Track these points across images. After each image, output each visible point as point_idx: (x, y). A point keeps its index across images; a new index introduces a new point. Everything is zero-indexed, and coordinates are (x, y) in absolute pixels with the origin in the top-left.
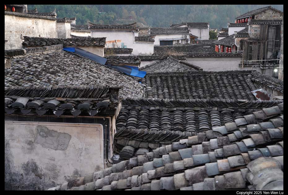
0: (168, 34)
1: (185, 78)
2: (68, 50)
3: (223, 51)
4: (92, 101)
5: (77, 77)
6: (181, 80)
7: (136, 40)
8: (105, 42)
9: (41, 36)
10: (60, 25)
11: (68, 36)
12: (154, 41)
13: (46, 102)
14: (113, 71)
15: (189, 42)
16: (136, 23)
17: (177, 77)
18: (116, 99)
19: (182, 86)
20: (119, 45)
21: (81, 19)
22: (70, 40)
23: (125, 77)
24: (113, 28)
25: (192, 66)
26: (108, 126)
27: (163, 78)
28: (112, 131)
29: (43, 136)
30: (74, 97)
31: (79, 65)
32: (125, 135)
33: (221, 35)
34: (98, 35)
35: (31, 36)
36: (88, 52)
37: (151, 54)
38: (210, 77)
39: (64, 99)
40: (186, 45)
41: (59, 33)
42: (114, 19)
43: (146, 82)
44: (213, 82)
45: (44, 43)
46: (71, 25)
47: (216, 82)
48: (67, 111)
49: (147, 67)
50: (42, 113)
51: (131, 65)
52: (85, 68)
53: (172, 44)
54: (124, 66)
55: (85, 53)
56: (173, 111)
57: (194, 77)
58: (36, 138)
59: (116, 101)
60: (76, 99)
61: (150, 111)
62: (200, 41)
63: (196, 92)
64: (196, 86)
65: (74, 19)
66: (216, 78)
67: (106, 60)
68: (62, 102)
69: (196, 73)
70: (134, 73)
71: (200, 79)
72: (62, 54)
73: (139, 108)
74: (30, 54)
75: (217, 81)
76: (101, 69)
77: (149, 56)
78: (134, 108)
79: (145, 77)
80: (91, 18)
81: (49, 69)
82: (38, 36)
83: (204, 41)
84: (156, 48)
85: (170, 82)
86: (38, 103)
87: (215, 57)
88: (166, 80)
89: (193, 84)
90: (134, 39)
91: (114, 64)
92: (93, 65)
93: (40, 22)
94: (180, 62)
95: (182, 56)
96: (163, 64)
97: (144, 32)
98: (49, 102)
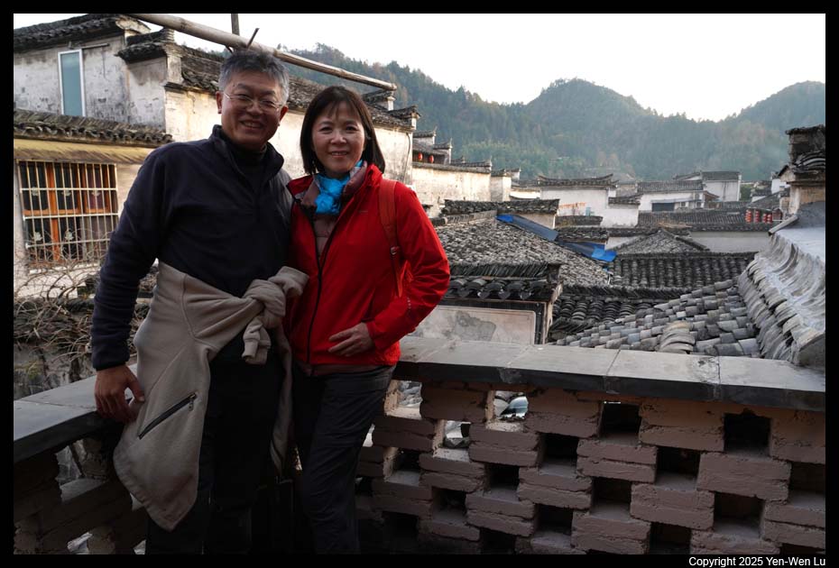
0: (666, 192)
1: (678, 263)
2: (504, 219)
3: (760, 220)
4: (526, 281)
5: (512, 257)
6: (670, 266)
7: (610, 203)
8: (557, 207)
9: (467, 199)
10: (496, 181)
11: (506, 198)
12: (639, 204)
13: (469, 281)
14: (565, 251)
15: (702, 205)
16: (612, 175)
17: (665, 261)
18: (555, 279)
19: (670, 275)
20: (582, 211)
21: (529, 170)
22: (508, 203)
23: (582, 260)
24: (575, 184)
25: (693, 245)
26: (542, 314)
27: (643, 262)
28: (546, 321)
29: (462, 325)
30: (504, 275)
31: (516, 241)
32: (564, 326)
33: (759, 192)
34: (549, 195)
35: (453, 199)
36: (531, 222)
37: (632, 225)
38: (719, 262)
39: (492, 278)
40: (697, 211)
41: (492, 193)
42: (582, 169)
43: (614, 268)
44: (722, 270)
45: (471, 209)
46: (513, 180)
47: (726, 270)
48: (494, 294)
49: (624, 246)
50: (464, 294)
51: (593, 242)
52: (525, 245)
53: (673, 209)
54: (584, 243)
55: (527, 223)
56: (637, 305)
57: (692, 262)
58: (454, 327)
59: (555, 282)
60: (506, 279)
61: (605, 304)
62: (721, 204)
63: (691, 285)
64: (694, 276)
65: (516, 171)
66: (728, 263)
67: (557, 233)
68: (488, 282)
69: (696, 254)
70: (597, 254)
71: (701, 265)
72: (495, 225)
73: (591, 298)
74: (452, 224)
75: (730, 268)
76: (547, 247)
77: (628, 229)
78: (583, 299)
79: (614, 261)
80: (545, 169)
81: (475, 245)
82: (462, 199)
83: (729, 203)
84: (642, 216)
85: (652, 269)
86: (462, 282)
87: (742, 231)
88: (647, 266)
89: (689, 272)
90: (607, 201)
91: (569, 240)
92: (537, 241)
93: (467, 176)
94: (677, 239)
95: (684, 229)
96: (649, 241)
97: (627, 188)
98: (475, 281)
